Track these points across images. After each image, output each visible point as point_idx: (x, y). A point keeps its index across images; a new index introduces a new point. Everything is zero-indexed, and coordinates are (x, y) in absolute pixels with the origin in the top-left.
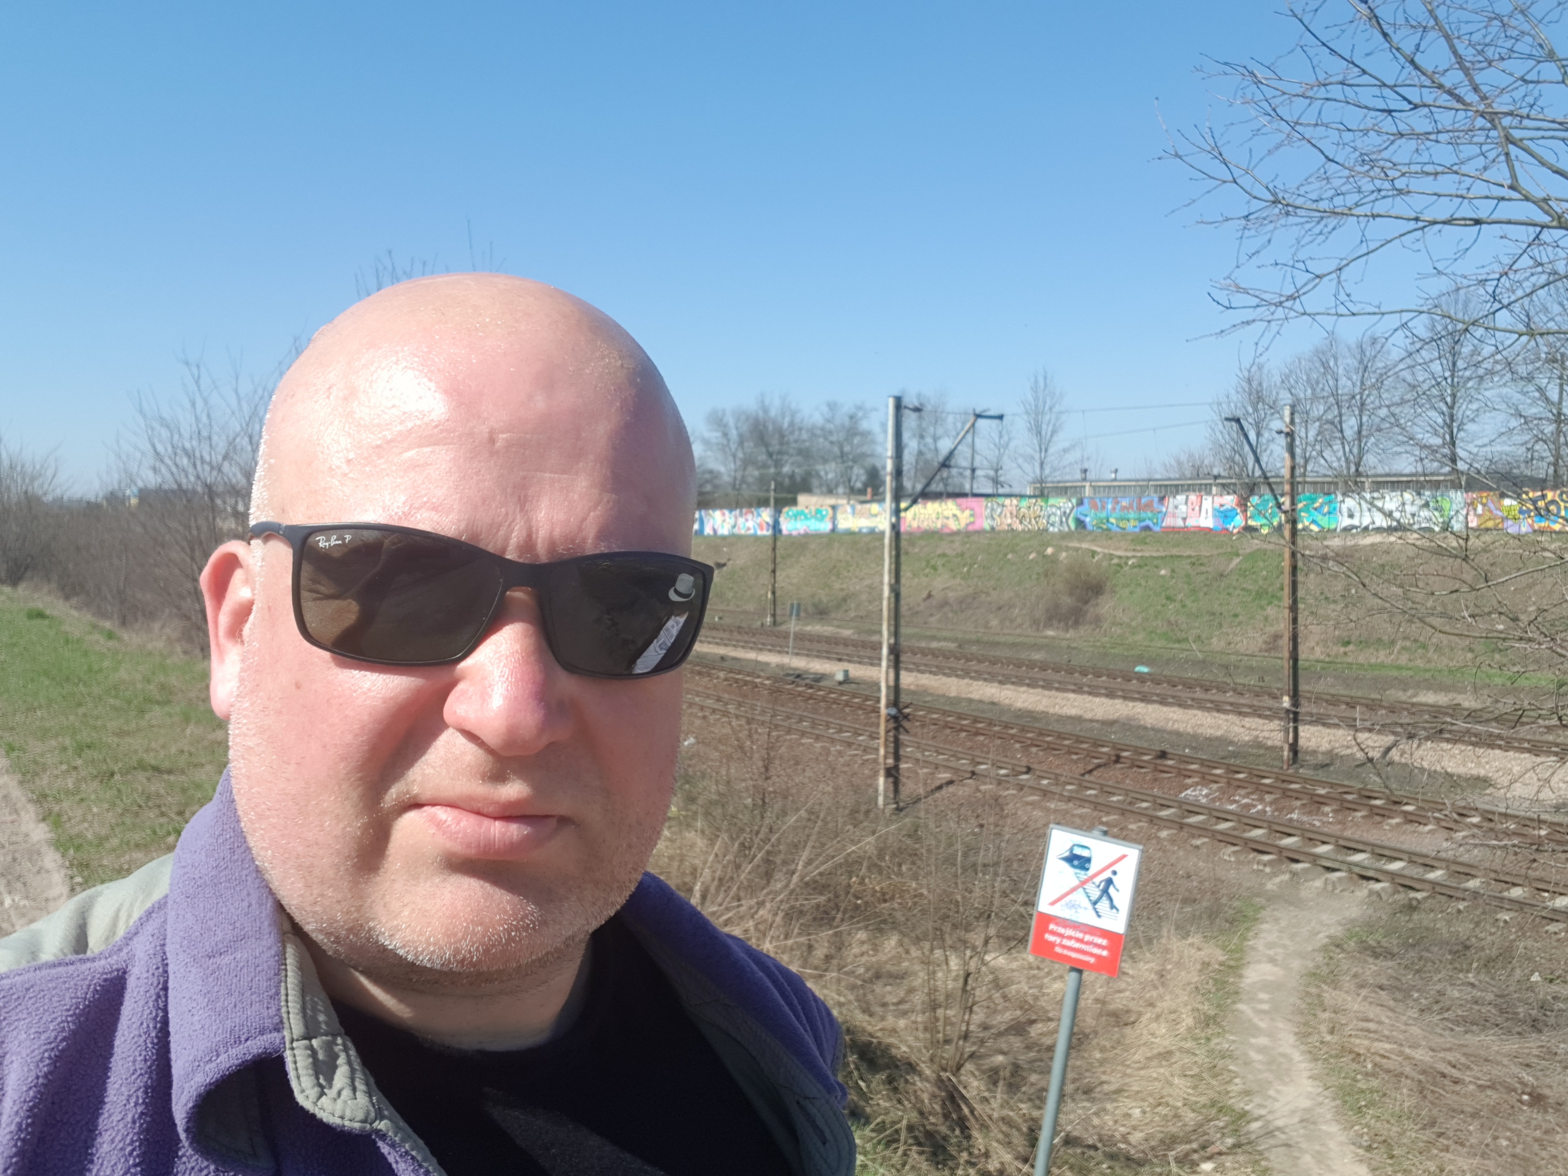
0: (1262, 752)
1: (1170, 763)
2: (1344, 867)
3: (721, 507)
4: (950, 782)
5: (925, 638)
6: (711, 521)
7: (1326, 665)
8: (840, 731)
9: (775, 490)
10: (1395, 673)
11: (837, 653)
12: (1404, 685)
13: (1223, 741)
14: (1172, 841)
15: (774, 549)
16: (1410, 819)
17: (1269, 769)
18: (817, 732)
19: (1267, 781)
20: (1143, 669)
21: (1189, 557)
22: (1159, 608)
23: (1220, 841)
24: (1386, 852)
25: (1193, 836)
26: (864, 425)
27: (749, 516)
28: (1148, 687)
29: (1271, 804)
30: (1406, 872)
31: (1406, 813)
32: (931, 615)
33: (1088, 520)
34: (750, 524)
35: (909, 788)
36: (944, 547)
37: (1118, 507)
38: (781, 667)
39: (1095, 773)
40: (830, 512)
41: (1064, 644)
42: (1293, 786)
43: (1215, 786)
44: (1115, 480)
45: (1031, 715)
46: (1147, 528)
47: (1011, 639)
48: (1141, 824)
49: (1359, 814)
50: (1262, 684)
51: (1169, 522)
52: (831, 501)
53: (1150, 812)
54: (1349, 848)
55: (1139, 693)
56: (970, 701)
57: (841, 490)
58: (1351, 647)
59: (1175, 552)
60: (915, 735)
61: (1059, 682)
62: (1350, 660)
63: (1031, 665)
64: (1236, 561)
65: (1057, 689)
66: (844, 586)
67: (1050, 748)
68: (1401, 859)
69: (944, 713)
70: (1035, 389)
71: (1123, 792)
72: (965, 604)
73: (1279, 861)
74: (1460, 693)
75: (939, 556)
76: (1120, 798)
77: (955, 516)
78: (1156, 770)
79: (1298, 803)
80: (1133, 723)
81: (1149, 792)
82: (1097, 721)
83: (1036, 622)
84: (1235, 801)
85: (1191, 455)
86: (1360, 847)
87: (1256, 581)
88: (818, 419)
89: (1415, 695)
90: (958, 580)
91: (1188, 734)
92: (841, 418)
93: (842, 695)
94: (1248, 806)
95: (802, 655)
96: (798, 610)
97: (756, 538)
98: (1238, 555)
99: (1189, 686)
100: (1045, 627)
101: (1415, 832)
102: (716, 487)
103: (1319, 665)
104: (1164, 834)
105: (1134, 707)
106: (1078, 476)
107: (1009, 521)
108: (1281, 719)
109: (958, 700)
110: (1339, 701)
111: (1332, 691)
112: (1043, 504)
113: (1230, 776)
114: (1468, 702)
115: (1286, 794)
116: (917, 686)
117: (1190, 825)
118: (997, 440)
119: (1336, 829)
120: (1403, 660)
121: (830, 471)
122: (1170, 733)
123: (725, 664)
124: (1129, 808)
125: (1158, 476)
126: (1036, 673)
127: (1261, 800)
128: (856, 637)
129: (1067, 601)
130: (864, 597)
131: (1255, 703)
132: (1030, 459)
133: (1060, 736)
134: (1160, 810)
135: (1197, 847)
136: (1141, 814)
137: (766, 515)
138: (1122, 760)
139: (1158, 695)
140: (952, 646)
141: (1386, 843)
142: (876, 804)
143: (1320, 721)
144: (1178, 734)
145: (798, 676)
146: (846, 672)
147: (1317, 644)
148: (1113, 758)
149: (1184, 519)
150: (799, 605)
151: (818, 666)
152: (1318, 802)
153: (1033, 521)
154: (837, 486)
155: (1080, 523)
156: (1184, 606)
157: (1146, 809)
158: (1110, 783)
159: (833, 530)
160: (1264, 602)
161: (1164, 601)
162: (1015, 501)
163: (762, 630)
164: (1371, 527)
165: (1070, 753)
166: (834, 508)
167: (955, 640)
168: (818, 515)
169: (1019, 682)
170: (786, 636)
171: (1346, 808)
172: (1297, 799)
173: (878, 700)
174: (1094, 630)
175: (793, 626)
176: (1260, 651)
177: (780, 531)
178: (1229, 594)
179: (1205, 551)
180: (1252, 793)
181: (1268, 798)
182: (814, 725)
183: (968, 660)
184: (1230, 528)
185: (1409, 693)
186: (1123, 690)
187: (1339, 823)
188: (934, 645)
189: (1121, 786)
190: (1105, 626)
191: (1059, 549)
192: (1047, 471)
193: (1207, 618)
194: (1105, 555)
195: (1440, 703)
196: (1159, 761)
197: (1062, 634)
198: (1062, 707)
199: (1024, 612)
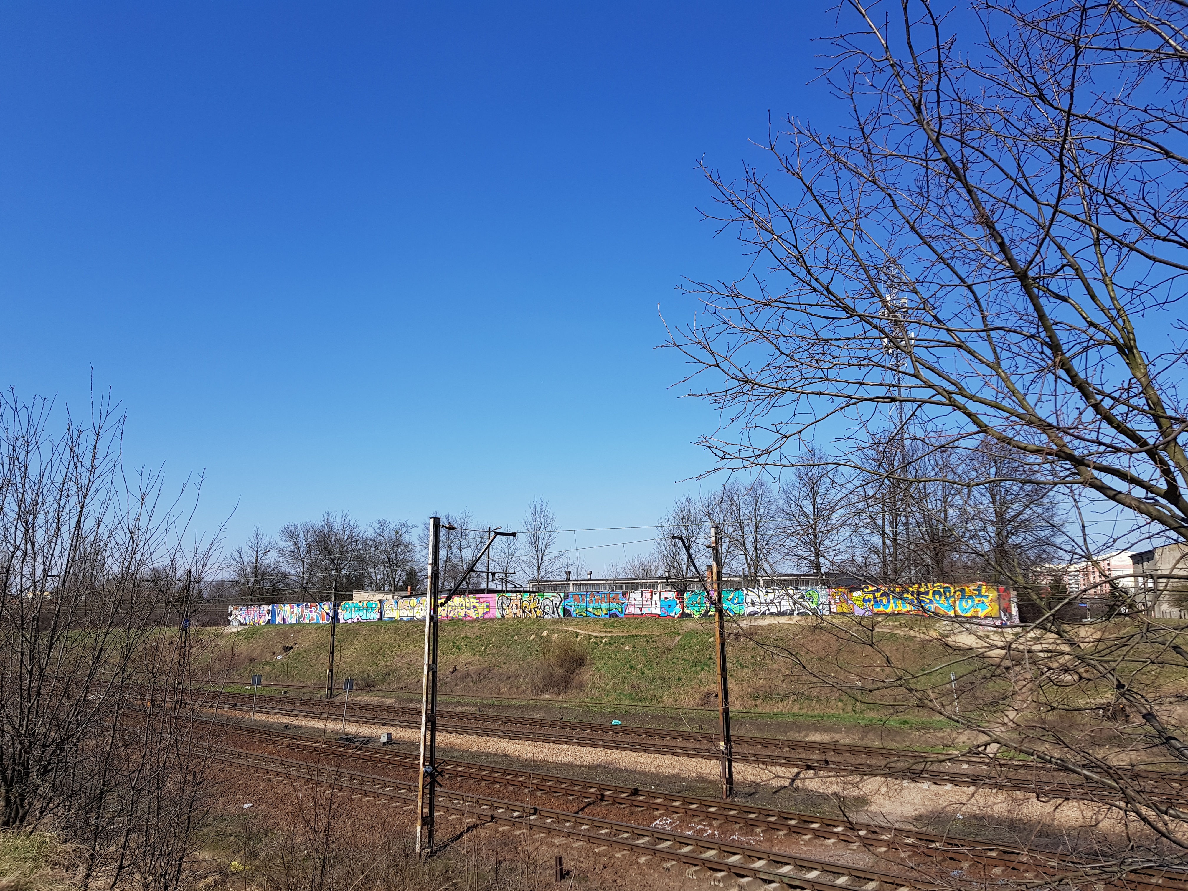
0: (706, 785)
1: (641, 798)
2: (777, 879)
3: (290, 602)
4: (475, 826)
5: (451, 703)
6: (282, 613)
7: (745, 715)
8: (385, 786)
9: (335, 588)
10: (791, 719)
11: (382, 719)
12: (799, 728)
13: (676, 778)
14: (649, 864)
15: (333, 635)
16: (818, 835)
17: (713, 800)
18: (365, 788)
19: (713, 809)
20: (615, 722)
21: (645, 636)
22: (625, 674)
23: (684, 863)
24: (805, 864)
25: (663, 860)
26: (406, 538)
27: (313, 609)
28: (620, 737)
29: (718, 828)
30: (821, 880)
31: (814, 830)
32: (456, 685)
33: (572, 609)
34: (314, 615)
35: (441, 834)
36: (467, 632)
37: (594, 600)
38: (335, 732)
39: (586, 810)
40: (379, 605)
41: (558, 705)
42: (732, 813)
43: (676, 816)
44: (590, 580)
45: (534, 764)
46: (614, 615)
47: (518, 703)
48: (625, 852)
49: (781, 833)
50: (701, 731)
51: (629, 610)
52: (379, 596)
53: (630, 842)
54: (778, 862)
55: (615, 742)
56: (488, 754)
57: (387, 588)
58: (760, 701)
59: (634, 632)
60: (445, 787)
61: (555, 736)
62: (760, 710)
63: (534, 723)
64: (678, 638)
65: (554, 742)
66: (389, 663)
67: (551, 791)
68: (816, 869)
69: (469, 766)
70: (534, 514)
71: (609, 826)
72: (483, 675)
73: (729, 877)
74: (838, 733)
75: (463, 638)
76: (607, 831)
77: (474, 607)
78: (632, 805)
79: (737, 826)
80: (611, 766)
81: (628, 824)
82: (586, 766)
83: (535, 688)
84: (692, 828)
85: (642, 563)
86: (786, 860)
87: (692, 653)
88: (370, 533)
89: (806, 736)
90: (477, 657)
91: (652, 773)
92: (389, 533)
93: (386, 754)
94: (701, 831)
95: (354, 721)
96: (350, 685)
97: (318, 626)
98: (679, 634)
99: (649, 734)
100: (543, 692)
101: (822, 845)
102: (287, 586)
103: (740, 715)
104: (642, 860)
105: (611, 753)
106: (565, 577)
107: (515, 611)
108: (717, 758)
109: (477, 755)
110: (755, 742)
111: (751, 735)
112: (540, 598)
113: (686, 807)
114: (845, 739)
115: (728, 819)
116: (446, 744)
117: (660, 851)
118: (506, 551)
119: (765, 846)
120: (796, 710)
121: (379, 574)
122: (639, 773)
123: (288, 732)
124: (614, 839)
125: (620, 577)
126: (537, 730)
127: (710, 825)
128: (396, 705)
129: (559, 671)
130: (404, 671)
131: (698, 746)
132: (530, 565)
133: (558, 781)
134: (638, 839)
135: (668, 869)
136: (623, 844)
137: (327, 607)
138: (606, 798)
139: (628, 743)
140: (473, 709)
141: (803, 856)
142: (414, 849)
143: (745, 759)
144: (644, 773)
145: (348, 740)
146: (389, 735)
147: (737, 699)
148: (599, 797)
149: (641, 609)
150: (352, 680)
151: (366, 730)
152: (751, 825)
153: (533, 611)
154: (383, 585)
155: (566, 612)
156: (643, 673)
157: (627, 839)
158: (597, 818)
159: (380, 619)
160: (698, 669)
161: (629, 670)
162: (519, 596)
163: (320, 702)
164: (767, 612)
165: (566, 794)
166: (381, 602)
167: (475, 704)
168: (368, 607)
169: (524, 737)
170: (340, 705)
171: (772, 828)
172: (736, 823)
173: (417, 758)
174: (578, 693)
175: (346, 698)
176: (698, 705)
177: (339, 620)
178: (674, 663)
179: (656, 632)
180: (703, 820)
181: (715, 823)
182: (362, 783)
183: (485, 721)
184: (673, 614)
185: (803, 735)
186: (603, 741)
187: (768, 841)
188: (459, 709)
189: (606, 820)
190: (587, 689)
191: (551, 631)
192: (542, 574)
193: (660, 682)
194: (585, 635)
195: (824, 741)
196: (633, 798)
197: (556, 698)
198: (557, 756)
199: (527, 680)
